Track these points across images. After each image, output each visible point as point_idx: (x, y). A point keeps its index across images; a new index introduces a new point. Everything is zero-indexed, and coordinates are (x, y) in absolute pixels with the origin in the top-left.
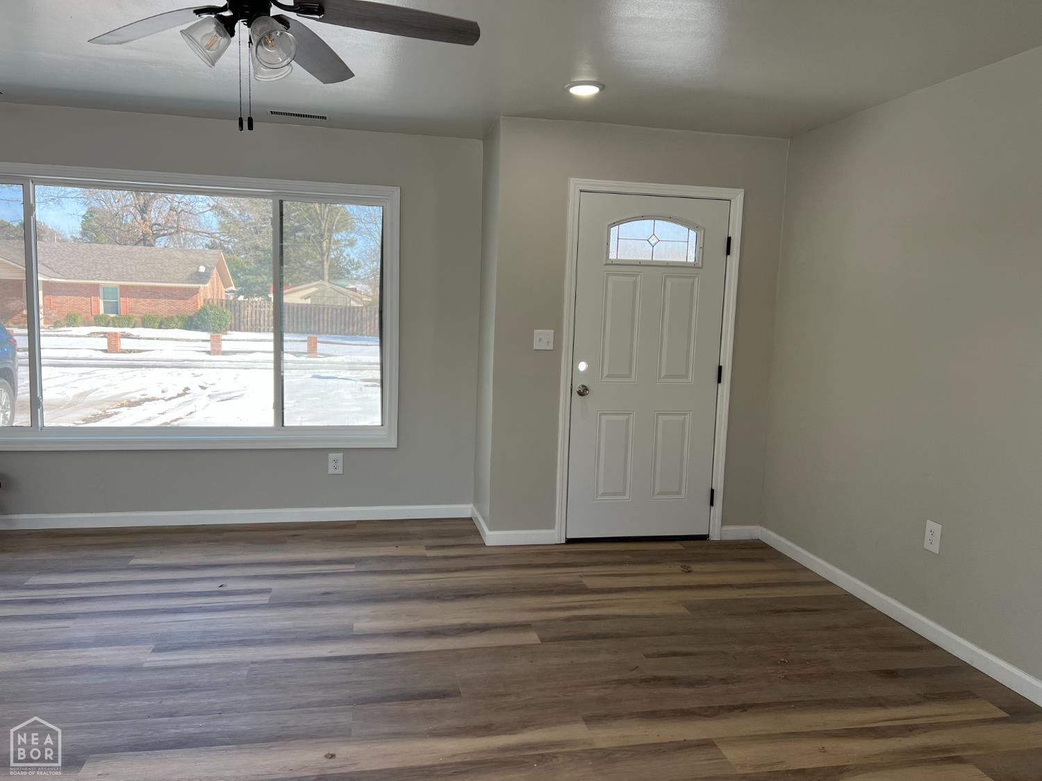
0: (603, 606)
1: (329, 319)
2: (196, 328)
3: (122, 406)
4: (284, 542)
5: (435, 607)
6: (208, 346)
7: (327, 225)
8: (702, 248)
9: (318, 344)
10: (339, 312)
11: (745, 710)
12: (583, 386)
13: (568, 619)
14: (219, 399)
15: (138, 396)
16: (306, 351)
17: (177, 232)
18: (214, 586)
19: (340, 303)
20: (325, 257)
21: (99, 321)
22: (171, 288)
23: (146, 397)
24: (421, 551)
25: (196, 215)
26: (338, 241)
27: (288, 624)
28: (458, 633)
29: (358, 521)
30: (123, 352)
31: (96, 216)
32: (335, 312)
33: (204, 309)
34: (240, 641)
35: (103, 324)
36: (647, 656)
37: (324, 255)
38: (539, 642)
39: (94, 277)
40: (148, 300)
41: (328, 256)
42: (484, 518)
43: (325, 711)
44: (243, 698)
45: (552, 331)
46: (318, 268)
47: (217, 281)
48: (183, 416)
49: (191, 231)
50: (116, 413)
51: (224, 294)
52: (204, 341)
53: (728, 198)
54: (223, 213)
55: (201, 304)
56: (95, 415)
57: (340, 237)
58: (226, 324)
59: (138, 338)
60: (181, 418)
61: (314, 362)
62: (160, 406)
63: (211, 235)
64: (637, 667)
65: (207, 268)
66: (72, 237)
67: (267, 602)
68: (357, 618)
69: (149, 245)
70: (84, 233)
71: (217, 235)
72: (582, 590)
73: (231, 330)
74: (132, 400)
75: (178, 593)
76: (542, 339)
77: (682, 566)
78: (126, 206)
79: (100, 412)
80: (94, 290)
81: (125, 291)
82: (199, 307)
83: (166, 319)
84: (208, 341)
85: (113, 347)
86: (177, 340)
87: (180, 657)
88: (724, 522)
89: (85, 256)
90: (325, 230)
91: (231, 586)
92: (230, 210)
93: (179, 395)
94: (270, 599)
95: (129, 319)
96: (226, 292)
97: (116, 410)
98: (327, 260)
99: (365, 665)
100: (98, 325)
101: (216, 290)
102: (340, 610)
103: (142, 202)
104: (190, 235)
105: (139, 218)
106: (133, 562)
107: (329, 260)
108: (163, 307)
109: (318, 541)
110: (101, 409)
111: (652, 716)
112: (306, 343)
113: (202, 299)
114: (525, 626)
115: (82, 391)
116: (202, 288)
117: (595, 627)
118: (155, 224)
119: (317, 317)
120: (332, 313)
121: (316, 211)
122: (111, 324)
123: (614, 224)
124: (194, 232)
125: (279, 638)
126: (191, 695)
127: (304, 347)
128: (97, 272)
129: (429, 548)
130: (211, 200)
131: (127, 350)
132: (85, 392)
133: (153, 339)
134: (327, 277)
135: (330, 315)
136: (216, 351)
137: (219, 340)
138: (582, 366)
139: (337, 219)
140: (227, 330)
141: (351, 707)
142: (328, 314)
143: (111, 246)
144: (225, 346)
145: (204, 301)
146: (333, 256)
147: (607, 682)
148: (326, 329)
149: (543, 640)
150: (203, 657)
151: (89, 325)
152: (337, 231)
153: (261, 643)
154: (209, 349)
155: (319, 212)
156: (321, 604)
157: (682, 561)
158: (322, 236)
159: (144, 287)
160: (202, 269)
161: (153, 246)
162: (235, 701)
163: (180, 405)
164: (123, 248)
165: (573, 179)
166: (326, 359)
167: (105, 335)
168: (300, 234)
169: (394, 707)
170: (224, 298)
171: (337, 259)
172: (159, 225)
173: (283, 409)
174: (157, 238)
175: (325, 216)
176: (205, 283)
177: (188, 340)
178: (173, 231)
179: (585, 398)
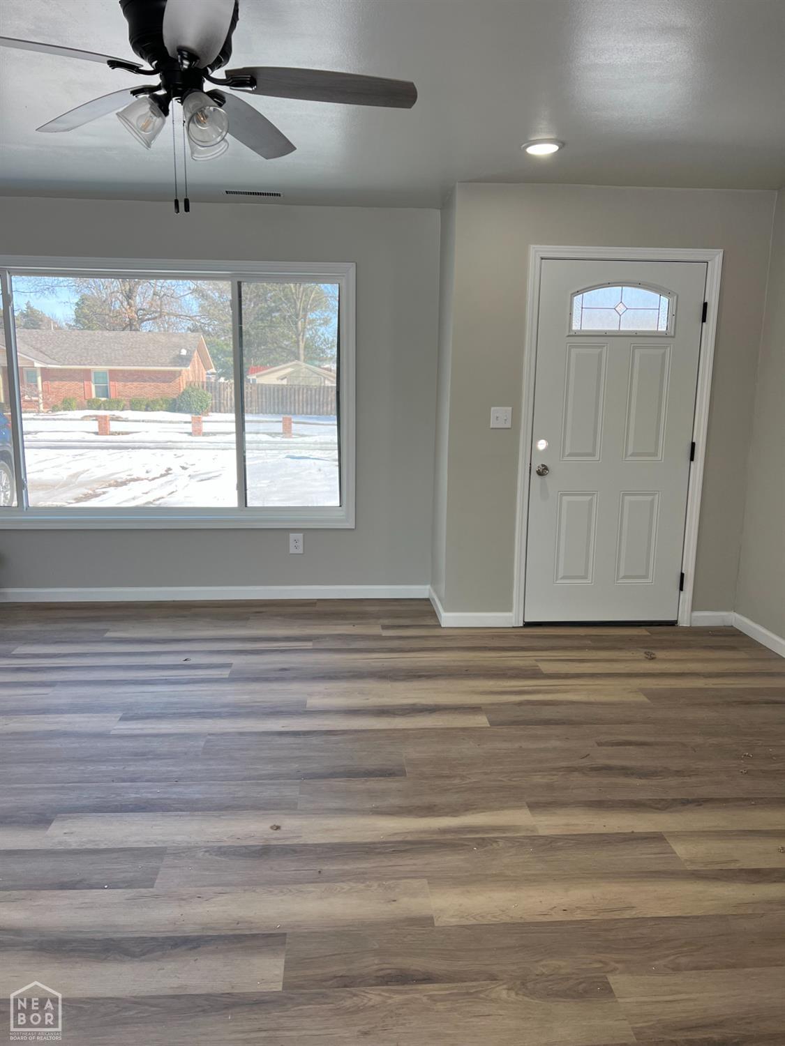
0: (558, 691)
1: (305, 400)
2: (180, 410)
3: (110, 486)
4: (248, 619)
5: (386, 686)
6: (189, 428)
7: (302, 305)
8: (674, 315)
9: (293, 425)
10: (313, 391)
11: (701, 805)
12: (543, 465)
13: (520, 704)
14: (198, 479)
15: (124, 477)
16: (281, 431)
17: (160, 316)
18: (179, 660)
19: (315, 384)
20: (301, 337)
21: (92, 404)
22: (155, 372)
23: (132, 477)
24: (376, 630)
25: (178, 298)
26: (313, 320)
27: (246, 698)
28: (409, 713)
29: (318, 600)
30: (112, 434)
31: (87, 303)
32: (309, 392)
33: (185, 392)
34: (199, 713)
35: (95, 407)
36: (600, 744)
37: (299, 335)
38: (489, 726)
39: (86, 363)
40: (135, 384)
41: (303, 336)
42: (440, 600)
43: (273, 784)
44: (199, 767)
45: (511, 408)
46: (293, 349)
47: (198, 364)
48: (164, 495)
49: (173, 314)
50: (104, 493)
51: (205, 376)
52: (186, 422)
53: (705, 259)
54: (203, 296)
55: (184, 386)
56: (86, 495)
57: (314, 316)
58: (207, 406)
59: (126, 420)
60: (163, 498)
61: (288, 443)
62: (145, 486)
63: (191, 318)
64: (589, 755)
65: (188, 351)
66: (67, 324)
67: (227, 676)
68: (311, 695)
69: (134, 330)
70: (77, 321)
71: (198, 318)
72: (535, 674)
73: (213, 412)
74: (119, 480)
75: (146, 665)
76: (499, 416)
77: (645, 653)
78: (113, 292)
79: (90, 492)
80: (86, 375)
81: (114, 375)
82: (182, 389)
83: (152, 401)
84: (190, 422)
85: (103, 430)
86: (160, 422)
87: (145, 726)
88: (694, 608)
89: (78, 343)
90: (300, 309)
91: (195, 660)
92: (209, 292)
93: (162, 476)
94: (231, 674)
95: (118, 402)
96: (208, 374)
97: (104, 490)
98: (303, 338)
99: (314, 740)
100: (90, 408)
101: (197, 372)
102: (295, 687)
103: (128, 288)
104: (173, 319)
105: (125, 303)
106: (108, 635)
107: (304, 340)
108: (149, 390)
109: (279, 618)
110: (91, 489)
111: (599, 806)
112: (282, 424)
113: (185, 382)
114: (475, 709)
115: (75, 472)
116: (184, 371)
117: (547, 713)
118: (141, 309)
119: (293, 398)
120: (307, 392)
121: (291, 291)
122: (103, 407)
123: (578, 293)
124: (176, 316)
125: (236, 712)
126: (151, 762)
127: (279, 428)
128: (89, 358)
129: (385, 627)
130: (191, 283)
131: (116, 432)
132: (78, 473)
133: (139, 421)
134: (302, 357)
135: (305, 396)
136: (197, 432)
137: (199, 422)
138: (542, 445)
139: (311, 298)
140: (208, 412)
141: (298, 781)
142: (303, 394)
143: (100, 332)
144: (206, 427)
145: (186, 383)
146: (308, 336)
147: (554, 769)
148: (301, 410)
149: (492, 723)
150: (165, 727)
151: (83, 408)
152: (312, 310)
153: (219, 715)
154: (190, 431)
155: (294, 291)
156: (277, 679)
157: (646, 648)
158: (297, 316)
159: (130, 371)
160: (184, 352)
161: (139, 331)
162: (192, 770)
163: (162, 485)
164: (112, 334)
165: (534, 246)
166: (300, 439)
167: (97, 418)
168: (277, 314)
169: (340, 783)
170: (205, 380)
171: (312, 338)
172: (144, 310)
173: (246, 490)
174: (143, 322)
175: (301, 294)
176: (186, 365)
177: (171, 422)
178: (157, 315)
179: (547, 478)
